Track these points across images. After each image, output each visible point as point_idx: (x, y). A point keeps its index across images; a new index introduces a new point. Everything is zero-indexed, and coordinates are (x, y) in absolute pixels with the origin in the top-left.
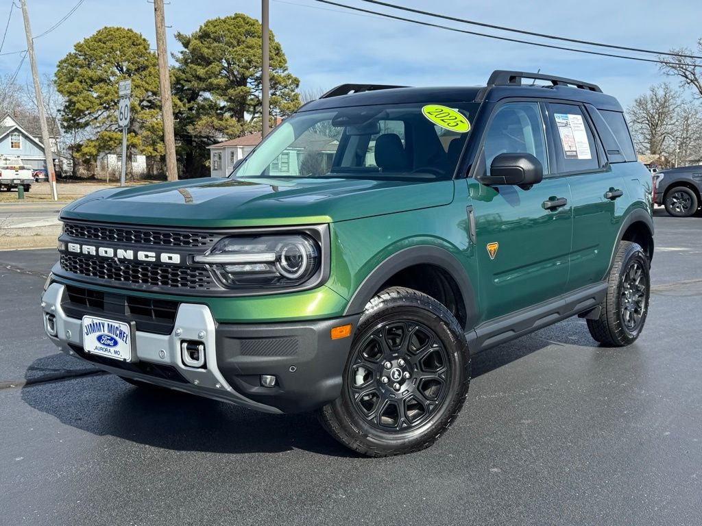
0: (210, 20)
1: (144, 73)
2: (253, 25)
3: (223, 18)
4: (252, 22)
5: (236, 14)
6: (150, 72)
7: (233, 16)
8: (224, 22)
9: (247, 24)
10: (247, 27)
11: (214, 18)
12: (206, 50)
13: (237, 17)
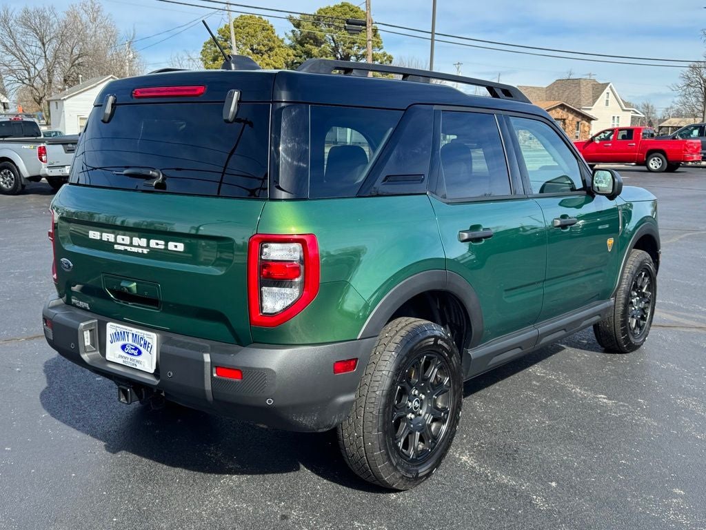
0: (322, 8)
1: (271, 54)
2: (356, 12)
3: (332, 6)
4: (356, 9)
5: (342, 3)
6: (277, 53)
7: (340, 4)
8: (334, 10)
9: (351, 11)
10: (352, 14)
11: (325, 7)
12: (319, 33)
13: (343, 5)
